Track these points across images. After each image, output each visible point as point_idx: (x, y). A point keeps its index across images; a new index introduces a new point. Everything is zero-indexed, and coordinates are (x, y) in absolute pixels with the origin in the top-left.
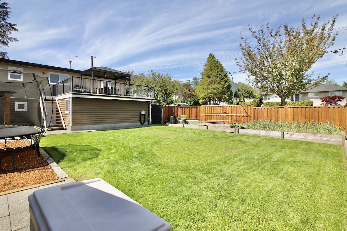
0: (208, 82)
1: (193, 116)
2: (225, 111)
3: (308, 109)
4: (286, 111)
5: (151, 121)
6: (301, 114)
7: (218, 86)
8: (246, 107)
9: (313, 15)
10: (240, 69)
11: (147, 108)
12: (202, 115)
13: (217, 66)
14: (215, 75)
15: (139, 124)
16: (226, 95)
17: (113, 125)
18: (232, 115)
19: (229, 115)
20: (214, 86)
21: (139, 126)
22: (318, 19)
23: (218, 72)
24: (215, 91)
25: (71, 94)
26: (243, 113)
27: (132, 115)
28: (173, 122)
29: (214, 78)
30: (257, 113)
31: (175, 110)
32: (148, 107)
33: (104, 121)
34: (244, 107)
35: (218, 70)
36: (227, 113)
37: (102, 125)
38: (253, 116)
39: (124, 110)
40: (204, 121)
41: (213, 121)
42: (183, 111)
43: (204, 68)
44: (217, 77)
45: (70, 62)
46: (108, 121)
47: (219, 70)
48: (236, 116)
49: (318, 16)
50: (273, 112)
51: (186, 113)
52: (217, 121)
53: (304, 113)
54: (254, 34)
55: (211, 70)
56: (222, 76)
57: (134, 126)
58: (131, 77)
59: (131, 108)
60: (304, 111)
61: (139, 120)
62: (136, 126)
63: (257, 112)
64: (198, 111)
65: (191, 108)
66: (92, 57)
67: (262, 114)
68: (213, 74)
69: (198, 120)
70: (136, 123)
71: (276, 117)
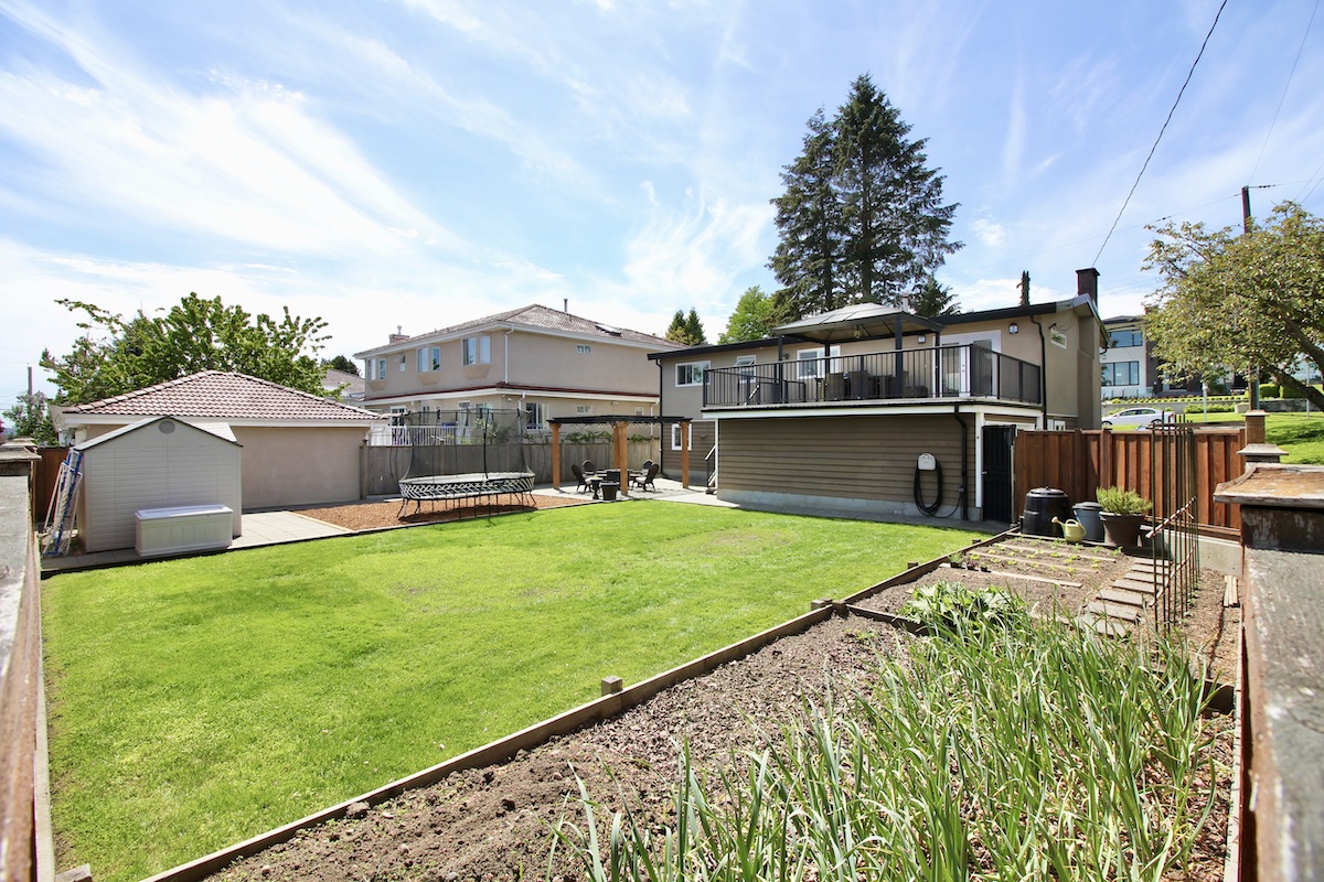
5: (979, 503)
11: (958, 444)
15: (912, 508)
17: (811, 499)
21: (914, 517)
27: (880, 470)
32: (959, 437)
33: (785, 485)
37: (781, 495)
39: (850, 449)
46: (795, 485)
57: (892, 514)
59: (877, 443)
61: (911, 492)
62: (897, 515)
70: (899, 505)
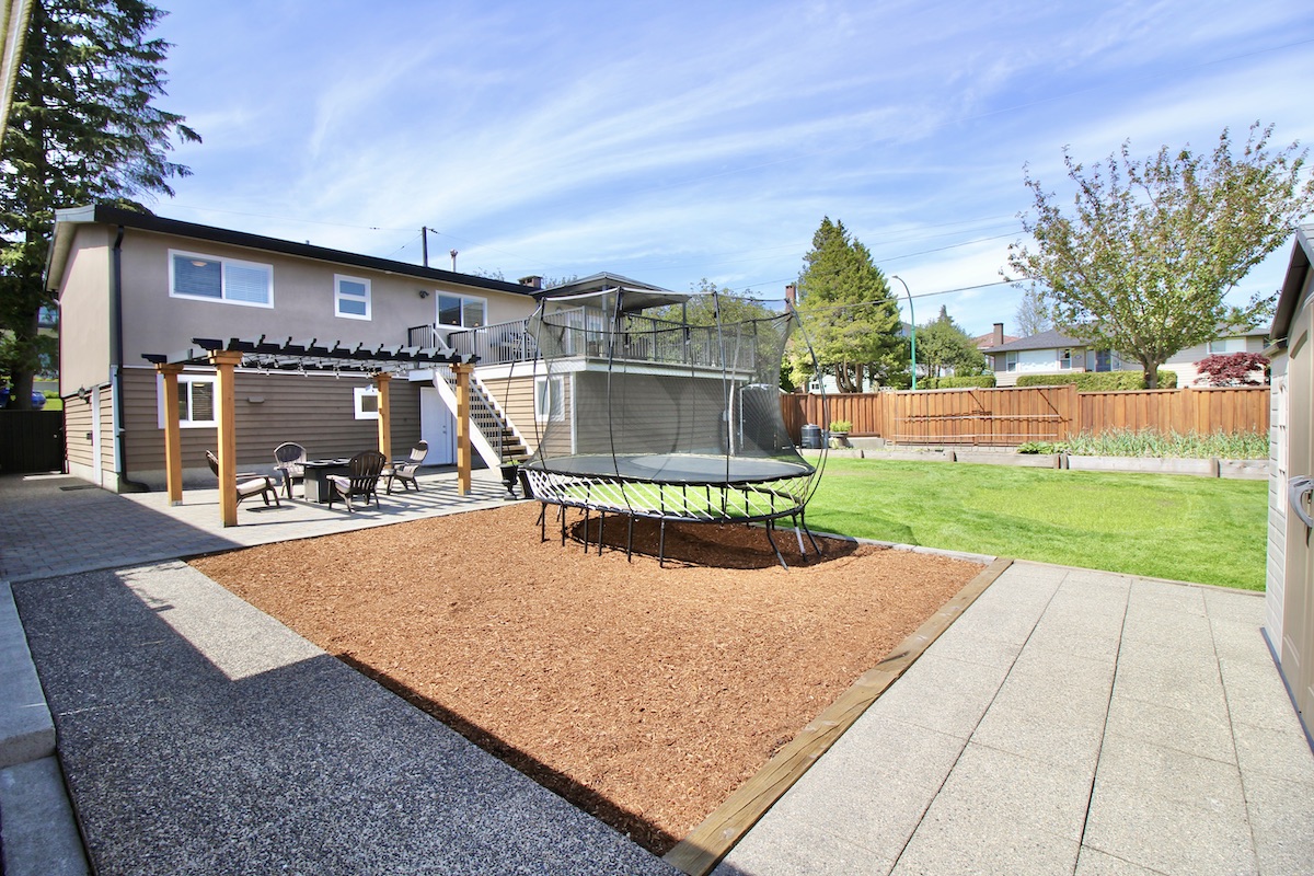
0: (829, 313)
1: (862, 424)
2: (976, 407)
3: (1255, 394)
4: (1185, 401)
5: (741, 442)
6: (1235, 409)
7: (864, 325)
8: (1052, 392)
9: (1254, 124)
10: (1003, 277)
12: (892, 418)
13: (857, 260)
14: (854, 288)
15: (716, 451)
16: (891, 356)
18: (1004, 417)
19: (993, 417)
20: (852, 327)
22: (1268, 133)
23: (861, 279)
24: (857, 342)
25: (584, 362)
26: (1040, 411)
27: (701, 424)
28: (812, 443)
29: (848, 300)
30: (1089, 411)
31: (809, 408)
34: (1045, 393)
35: (860, 272)
36: (985, 413)
38: (1076, 419)
39: (684, 407)
40: (901, 437)
41: (933, 437)
42: (833, 409)
43: (804, 267)
44: (861, 297)
45: (454, 255)
47: (864, 272)
48: (1018, 420)
49: (1268, 126)
50: (1144, 406)
51: (840, 415)
52: (949, 437)
53: (1242, 406)
54: (1078, 173)
55: (837, 273)
56: (876, 293)
58: (687, 304)
59: (699, 402)
60: (1243, 400)
63: (1089, 406)
64: (879, 408)
65: (855, 400)
66: (424, 229)
67: (1107, 413)
68: (846, 286)
69: (879, 436)
71: (1155, 418)
